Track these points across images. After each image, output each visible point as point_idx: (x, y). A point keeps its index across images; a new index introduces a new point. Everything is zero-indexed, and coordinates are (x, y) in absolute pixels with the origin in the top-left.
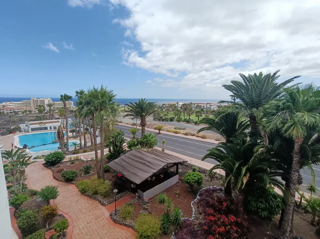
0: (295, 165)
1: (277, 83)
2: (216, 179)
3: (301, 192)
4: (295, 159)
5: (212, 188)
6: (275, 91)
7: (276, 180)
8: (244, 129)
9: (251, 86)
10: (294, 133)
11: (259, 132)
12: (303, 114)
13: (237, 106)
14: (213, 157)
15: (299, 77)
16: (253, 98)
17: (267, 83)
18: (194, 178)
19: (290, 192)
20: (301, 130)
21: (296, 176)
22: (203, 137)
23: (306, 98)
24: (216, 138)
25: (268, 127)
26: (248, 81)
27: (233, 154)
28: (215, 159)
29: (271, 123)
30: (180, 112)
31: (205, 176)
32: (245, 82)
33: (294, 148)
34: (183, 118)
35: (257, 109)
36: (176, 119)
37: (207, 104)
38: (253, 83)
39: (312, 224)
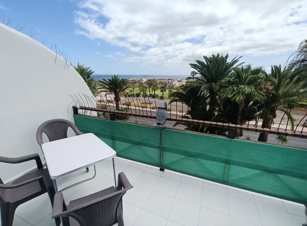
1: (229, 63)
4: (239, 119)
6: (228, 69)
9: (212, 66)
12: (244, 86)
13: (200, 81)
16: (212, 75)
20: (242, 97)
22: (169, 110)
23: (247, 75)
24: (179, 110)
25: (223, 96)
26: (209, 61)
30: (146, 88)
32: (207, 63)
34: (148, 93)
35: (215, 84)
36: (142, 95)
37: (168, 79)
38: (213, 64)
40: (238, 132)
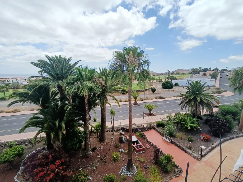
0: (87, 111)
2: (37, 143)
3: (91, 125)
4: (86, 108)
5: (35, 152)
6: (71, 69)
7: (80, 123)
8: (55, 96)
9: (55, 65)
10: (84, 93)
11: (66, 96)
12: (86, 82)
13: (46, 79)
14: (32, 125)
15: (81, 60)
16: (58, 74)
17: (65, 64)
18: (13, 153)
19: (87, 126)
20: (87, 91)
21: (88, 116)
22: (15, 111)
23: (86, 73)
24: (30, 109)
25: (71, 92)
26: (52, 61)
27: (50, 116)
28: (34, 126)
29: (72, 89)
31: (26, 145)
32: (50, 62)
33: (85, 101)
35: (62, 81)
37: (12, 78)
38: (56, 63)
39: (97, 138)
40: (87, 118)
